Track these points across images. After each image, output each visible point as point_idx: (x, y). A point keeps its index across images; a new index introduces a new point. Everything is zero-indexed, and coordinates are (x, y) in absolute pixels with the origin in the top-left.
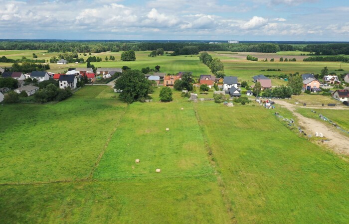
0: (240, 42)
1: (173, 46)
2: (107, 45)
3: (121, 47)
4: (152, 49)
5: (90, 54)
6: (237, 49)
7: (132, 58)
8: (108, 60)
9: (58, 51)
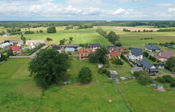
0: (112, 21)
1: (78, 24)
2: (40, 23)
3: (48, 25)
4: (66, 25)
5: (29, 29)
6: (113, 24)
7: (54, 31)
8: (39, 33)
9: (11, 27)
